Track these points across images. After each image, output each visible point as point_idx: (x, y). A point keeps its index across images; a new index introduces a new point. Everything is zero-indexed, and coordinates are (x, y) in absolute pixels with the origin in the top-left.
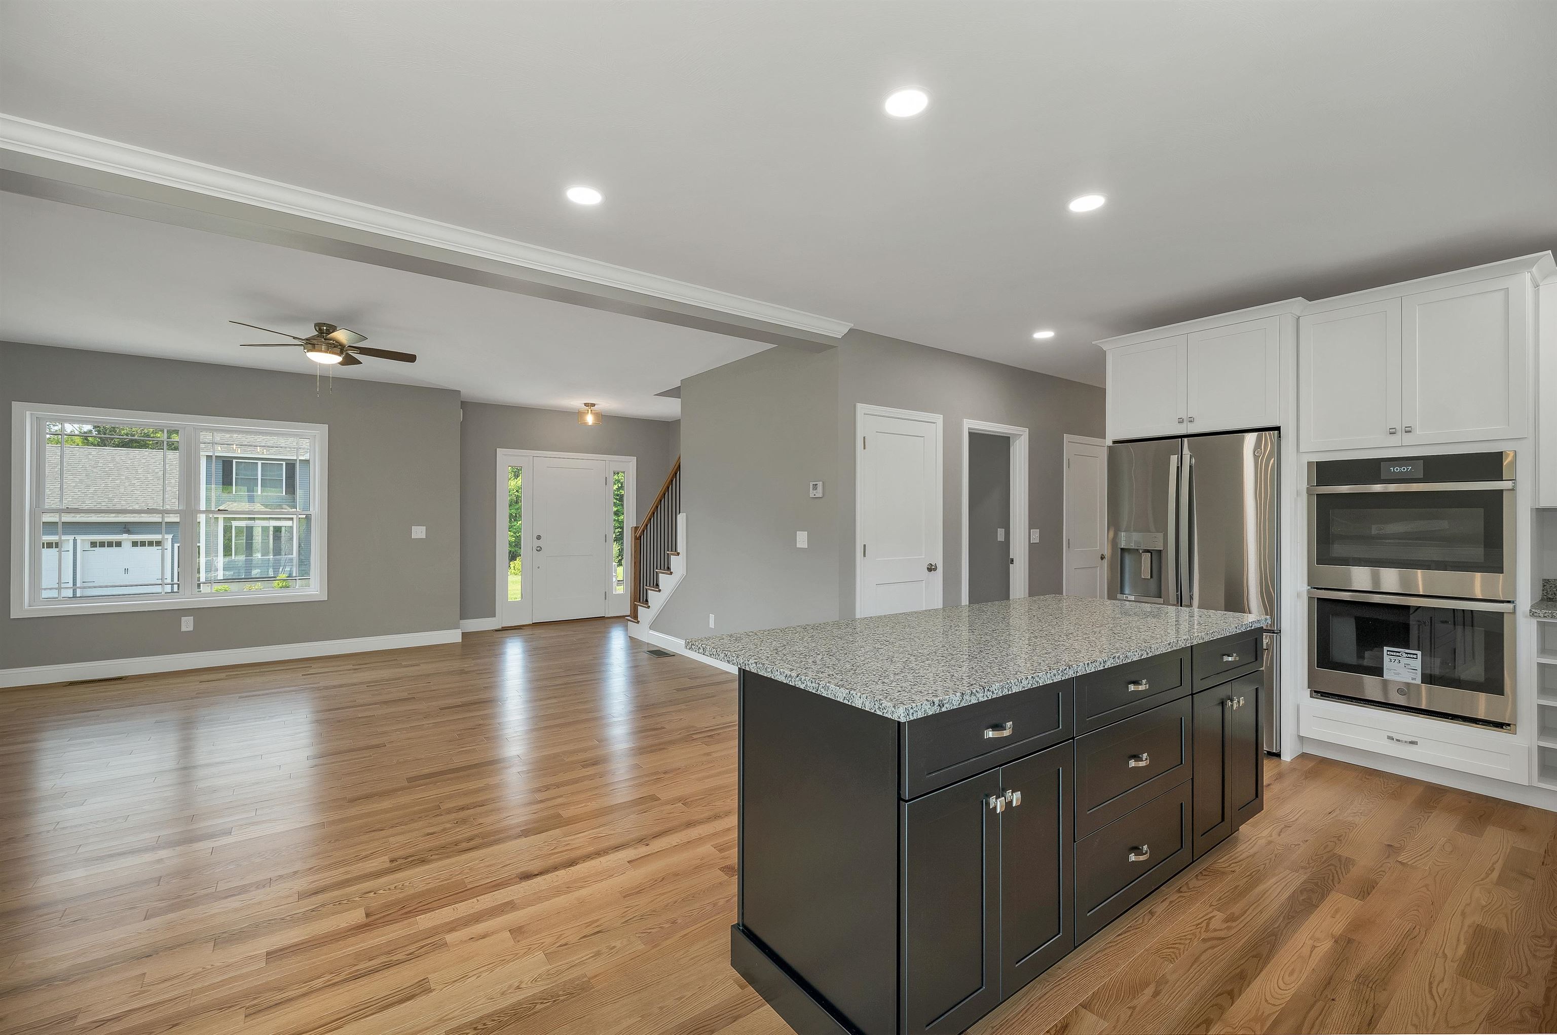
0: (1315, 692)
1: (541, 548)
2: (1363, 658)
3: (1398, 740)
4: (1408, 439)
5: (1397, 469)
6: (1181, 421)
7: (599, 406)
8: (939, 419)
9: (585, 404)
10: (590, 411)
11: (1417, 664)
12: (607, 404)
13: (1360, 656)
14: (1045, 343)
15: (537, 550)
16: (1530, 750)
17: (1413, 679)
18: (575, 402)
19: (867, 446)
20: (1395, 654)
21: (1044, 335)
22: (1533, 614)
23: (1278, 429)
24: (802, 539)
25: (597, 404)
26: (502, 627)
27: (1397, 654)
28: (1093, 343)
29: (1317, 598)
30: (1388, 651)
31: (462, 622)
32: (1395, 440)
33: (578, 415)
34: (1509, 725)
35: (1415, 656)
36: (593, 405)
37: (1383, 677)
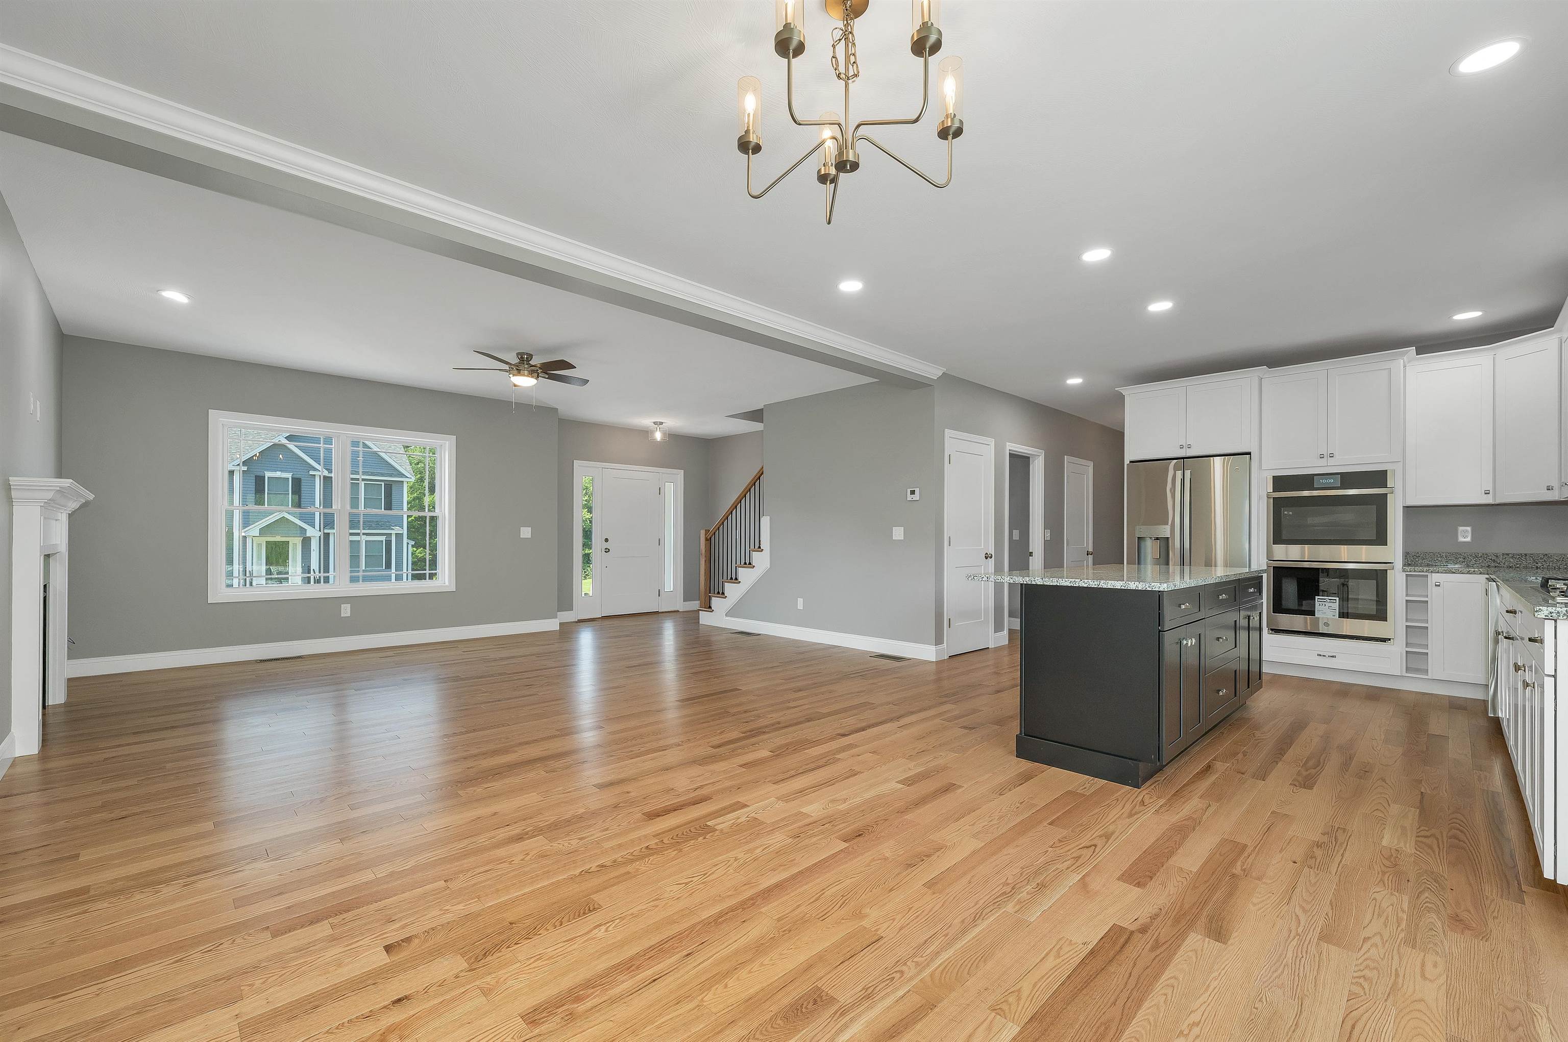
0: (1272, 630)
1: (609, 549)
2: (1302, 605)
3: (1323, 656)
4: (1331, 461)
5: (1324, 481)
6: (1182, 447)
7: (667, 424)
8: (992, 442)
9: (655, 423)
10: (658, 429)
11: (1336, 606)
12: (675, 423)
13: (1300, 604)
14: (1073, 387)
15: (606, 552)
16: (1401, 654)
17: (1333, 616)
18: (646, 422)
19: (951, 461)
20: (1322, 600)
21: (1074, 381)
22: (1404, 571)
23: (1249, 454)
24: (898, 533)
25: (665, 423)
26: (578, 620)
27: (1324, 600)
28: (1116, 389)
29: (1273, 567)
30: (1318, 599)
31: (558, 613)
32: (1323, 462)
33: (645, 433)
34: (1390, 639)
35: (1335, 601)
36: (661, 423)
37: (1315, 616)
